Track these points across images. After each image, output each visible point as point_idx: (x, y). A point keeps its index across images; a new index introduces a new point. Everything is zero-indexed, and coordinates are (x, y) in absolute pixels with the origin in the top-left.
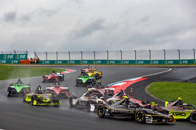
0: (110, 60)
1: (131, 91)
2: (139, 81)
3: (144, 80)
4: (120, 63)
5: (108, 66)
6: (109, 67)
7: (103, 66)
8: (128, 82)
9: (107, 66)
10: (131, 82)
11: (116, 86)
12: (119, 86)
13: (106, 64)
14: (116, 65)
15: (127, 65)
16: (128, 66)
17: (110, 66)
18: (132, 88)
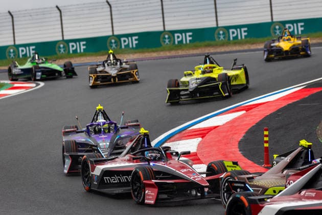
0: (173, 32)
1: (266, 145)
2: (291, 102)
3: (313, 98)
4: (213, 39)
5: (168, 54)
6: (169, 57)
7: (147, 55)
8: (248, 109)
9: (162, 54)
10: (260, 108)
11: (204, 129)
12: (216, 127)
13: (160, 45)
14: (196, 47)
15: (241, 43)
16: (246, 47)
17: (173, 53)
18: (266, 133)
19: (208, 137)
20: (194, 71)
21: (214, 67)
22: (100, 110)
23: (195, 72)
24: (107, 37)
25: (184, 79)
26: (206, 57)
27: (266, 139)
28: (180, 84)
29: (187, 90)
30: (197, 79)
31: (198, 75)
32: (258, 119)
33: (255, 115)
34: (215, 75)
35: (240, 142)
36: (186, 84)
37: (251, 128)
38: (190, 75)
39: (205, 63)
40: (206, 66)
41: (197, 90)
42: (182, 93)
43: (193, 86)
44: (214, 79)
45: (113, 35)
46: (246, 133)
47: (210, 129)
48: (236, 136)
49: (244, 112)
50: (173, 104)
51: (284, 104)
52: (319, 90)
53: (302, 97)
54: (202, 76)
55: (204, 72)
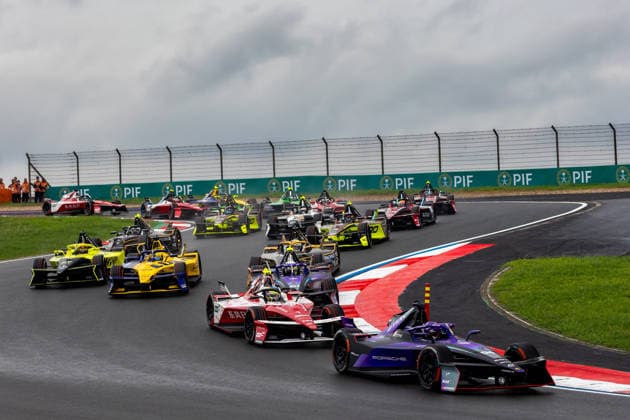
0: (336, 178)
1: (427, 301)
4: (378, 187)
10: (423, 262)
14: (360, 195)
19: (368, 289)
20: (65, 250)
21: (90, 247)
22: (290, 252)
23: (68, 252)
24: (269, 179)
25: (54, 259)
26: (81, 235)
27: (427, 295)
28: (48, 264)
29: (55, 272)
30: (68, 260)
31: (69, 255)
32: (420, 274)
33: (417, 269)
34: (89, 256)
35: (400, 297)
36: (56, 265)
37: (412, 284)
38: (61, 254)
39: (80, 241)
40: (80, 245)
41: (66, 272)
42: (50, 275)
43: (62, 268)
44: (87, 261)
45: (274, 177)
46: (407, 287)
47: (370, 282)
48: (396, 290)
49: (405, 266)
50: (38, 288)
51: (448, 259)
52: (485, 247)
53: (467, 253)
54: (74, 257)
55: (76, 253)
